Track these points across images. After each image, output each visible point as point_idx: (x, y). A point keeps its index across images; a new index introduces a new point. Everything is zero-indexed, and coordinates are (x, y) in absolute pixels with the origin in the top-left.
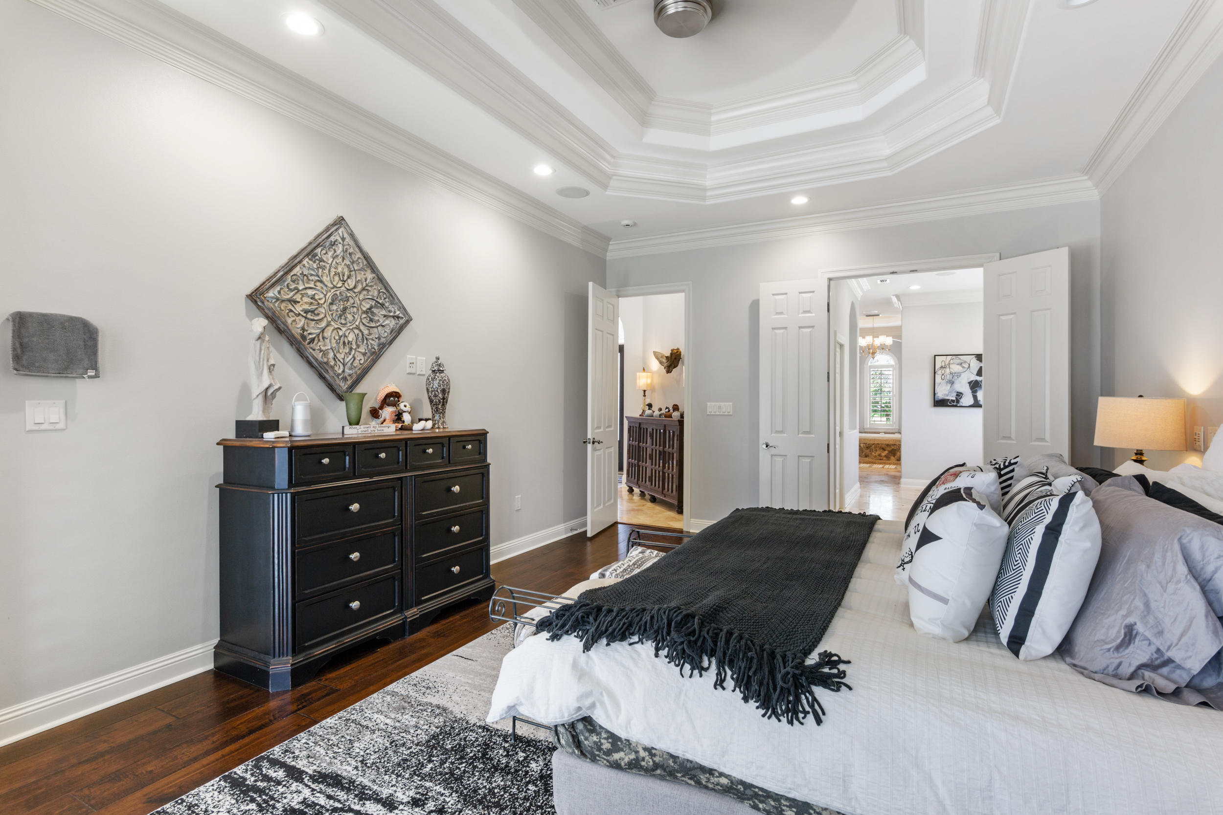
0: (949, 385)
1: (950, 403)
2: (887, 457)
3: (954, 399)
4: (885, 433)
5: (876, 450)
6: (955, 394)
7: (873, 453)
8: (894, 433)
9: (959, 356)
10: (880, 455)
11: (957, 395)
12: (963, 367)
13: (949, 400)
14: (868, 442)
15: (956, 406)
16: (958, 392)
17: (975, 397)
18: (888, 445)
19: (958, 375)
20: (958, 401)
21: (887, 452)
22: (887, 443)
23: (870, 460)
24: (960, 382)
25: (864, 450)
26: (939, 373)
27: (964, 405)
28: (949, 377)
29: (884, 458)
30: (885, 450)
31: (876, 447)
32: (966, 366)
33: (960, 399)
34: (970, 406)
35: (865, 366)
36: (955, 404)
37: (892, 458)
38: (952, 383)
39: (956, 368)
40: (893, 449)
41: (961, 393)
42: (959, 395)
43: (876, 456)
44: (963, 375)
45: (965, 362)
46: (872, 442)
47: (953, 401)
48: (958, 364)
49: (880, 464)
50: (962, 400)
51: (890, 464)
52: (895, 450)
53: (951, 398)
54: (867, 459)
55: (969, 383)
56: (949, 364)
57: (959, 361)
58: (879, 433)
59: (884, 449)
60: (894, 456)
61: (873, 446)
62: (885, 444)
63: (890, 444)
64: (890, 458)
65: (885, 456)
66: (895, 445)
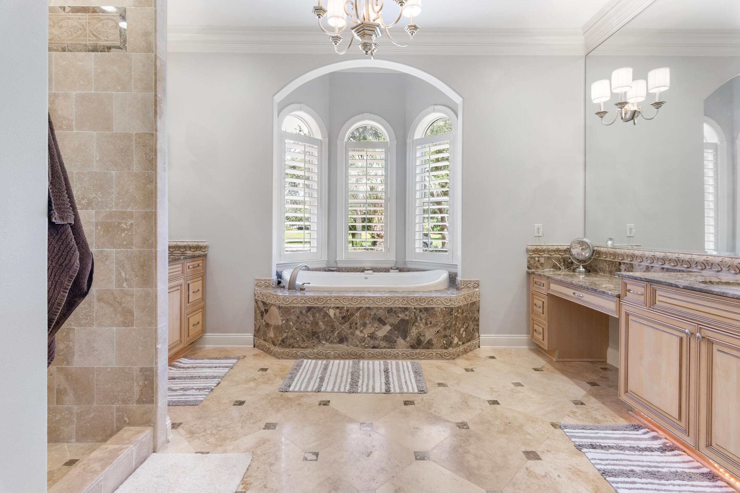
2: (390, 341)
4: (373, 270)
5: (364, 325)
7: (358, 332)
8: (387, 270)
10: (372, 336)
14: (346, 305)
18: (390, 310)
21: (388, 328)
22: (389, 305)
23: (351, 349)
25: (337, 324)
29: (383, 344)
30: (384, 324)
31: (363, 317)
35: (339, 142)
37: (400, 341)
40: (402, 320)
43: (363, 340)
46: (355, 305)
52: (407, 322)
54: (343, 347)
58: (362, 270)
59: (382, 322)
60: (405, 338)
61: (358, 314)
62: (385, 308)
63: (396, 308)
64: (396, 342)
65: (385, 336)
66: (406, 309)
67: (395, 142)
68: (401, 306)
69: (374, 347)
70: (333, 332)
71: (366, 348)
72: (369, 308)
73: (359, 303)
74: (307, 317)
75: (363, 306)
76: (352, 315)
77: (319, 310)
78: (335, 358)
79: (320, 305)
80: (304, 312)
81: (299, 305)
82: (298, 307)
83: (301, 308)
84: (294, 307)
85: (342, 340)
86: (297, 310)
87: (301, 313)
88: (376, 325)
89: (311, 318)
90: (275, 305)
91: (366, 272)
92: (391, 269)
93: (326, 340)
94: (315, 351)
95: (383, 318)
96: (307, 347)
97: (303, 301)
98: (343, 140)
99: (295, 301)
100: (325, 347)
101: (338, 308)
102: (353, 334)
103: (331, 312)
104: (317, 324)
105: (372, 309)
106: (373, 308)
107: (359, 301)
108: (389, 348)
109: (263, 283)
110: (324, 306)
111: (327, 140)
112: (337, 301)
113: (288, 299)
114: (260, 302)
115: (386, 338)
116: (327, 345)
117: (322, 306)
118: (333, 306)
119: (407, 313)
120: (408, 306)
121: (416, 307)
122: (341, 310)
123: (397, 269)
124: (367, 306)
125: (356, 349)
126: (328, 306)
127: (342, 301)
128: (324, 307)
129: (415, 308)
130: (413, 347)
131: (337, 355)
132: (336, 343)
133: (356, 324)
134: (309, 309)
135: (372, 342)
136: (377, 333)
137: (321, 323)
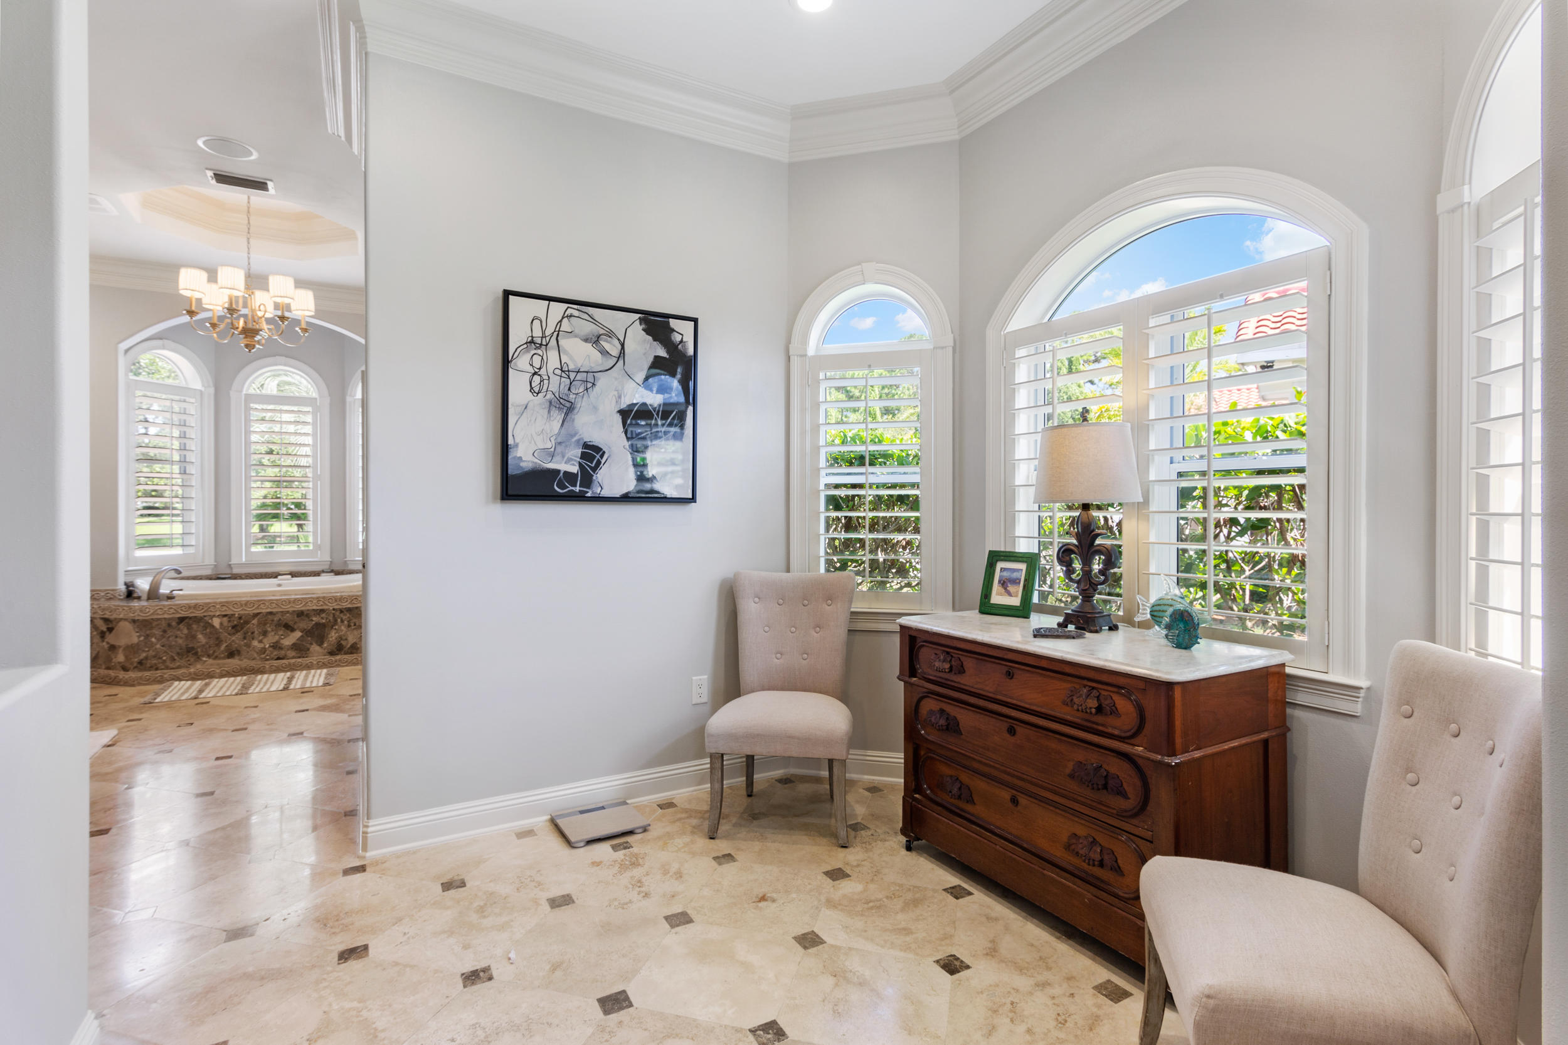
0: (558, 417)
1: (563, 487)
2: (300, 649)
3: (574, 469)
4: (294, 575)
5: (265, 633)
6: (578, 452)
7: (255, 643)
8: (317, 574)
9: (590, 310)
10: (276, 646)
11: (584, 456)
12: (604, 353)
13: (558, 471)
14: (238, 611)
15: (580, 498)
16: (586, 446)
17: (640, 466)
18: (300, 614)
19: (589, 379)
20: (587, 479)
21: (298, 634)
22: (299, 607)
23: (245, 663)
24: (595, 409)
25: (224, 635)
26: (522, 363)
27: (605, 493)
28: (555, 384)
29: (291, 653)
30: (293, 630)
31: (262, 623)
32: (613, 348)
33: (595, 469)
34: (626, 498)
35: (233, 394)
36: (577, 489)
37: (315, 648)
38: (566, 407)
39: (580, 354)
40: (317, 625)
41: (597, 449)
42: (592, 455)
43: (263, 651)
44: (603, 381)
45: (610, 334)
46: (250, 611)
47: (570, 477)
48: (586, 340)
49: (277, 670)
50: (601, 476)
51: (309, 667)
52: (324, 626)
53: (563, 467)
54: (235, 662)
55: (621, 412)
56: (558, 332)
57: (589, 328)
58: (275, 575)
59: (289, 628)
60: (320, 644)
61: (255, 621)
62: (294, 611)
63: (308, 610)
64: (308, 649)
65: (294, 644)
66: (322, 611)
67: (327, 400)
68: (315, 608)
69: (278, 659)
70: (218, 645)
71: (267, 660)
72: (271, 613)
73: (257, 608)
74: (179, 629)
75: (264, 611)
76: (247, 622)
77: (198, 620)
78: (222, 676)
79: (198, 614)
80: (174, 624)
81: (166, 616)
82: (165, 618)
83: (170, 619)
84: (158, 619)
85: (231, 654)
86: (163, 622)
87: (169, 625)
88: (281, 633)
89: (186, 631)
90: (126, 620)
91: (280, 577)
92: (323, 572)
93: (209, 656)
94: (192, 670)
95: (291, 623)
96: (179, 667)
97: (172, 611)
98: (241, 391)
99: (159, 612)
100: (208, 664)
101: (225, 616)
102: (248, 646)
103: (216, 622)
104: (194, 637)
105: (274, 614)
106: (277, 612)
107: (256, 606)
108: (299, 657)
109: (103, 594)
110: (205, 614)
111: (212, 390)
112: (225, 608)
113: (148, 610)
114: (99, 620)
115: (295, 647)
116: (211, 661)
117: (202, 615)
118: (218, 613)
119: (323, 615)
120: (325, 607)
121: (336, 607)
122: (229, 618)
123: (332, 571)
124: (269, 610)
125: (252, 663)
126: (212, 614)
127: (231, 607)
128: (205, 616)
129: (334, 609)
130: (331, 653)
131: (224, 673)
132: (224, 658)
133: (253, 633)
134: (181, 620)
135: (275, 653)
136: (282, 642)
137: (200, 636)
